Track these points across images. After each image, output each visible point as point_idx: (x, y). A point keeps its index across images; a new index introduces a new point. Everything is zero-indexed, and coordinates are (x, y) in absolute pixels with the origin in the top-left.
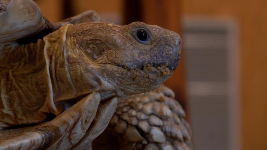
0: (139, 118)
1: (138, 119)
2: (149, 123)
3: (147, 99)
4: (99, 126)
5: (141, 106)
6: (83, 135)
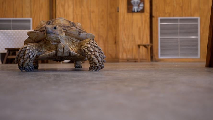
3: (85, 43)
4: (65, 49)
5: (84, 45)
6: (62, 51)
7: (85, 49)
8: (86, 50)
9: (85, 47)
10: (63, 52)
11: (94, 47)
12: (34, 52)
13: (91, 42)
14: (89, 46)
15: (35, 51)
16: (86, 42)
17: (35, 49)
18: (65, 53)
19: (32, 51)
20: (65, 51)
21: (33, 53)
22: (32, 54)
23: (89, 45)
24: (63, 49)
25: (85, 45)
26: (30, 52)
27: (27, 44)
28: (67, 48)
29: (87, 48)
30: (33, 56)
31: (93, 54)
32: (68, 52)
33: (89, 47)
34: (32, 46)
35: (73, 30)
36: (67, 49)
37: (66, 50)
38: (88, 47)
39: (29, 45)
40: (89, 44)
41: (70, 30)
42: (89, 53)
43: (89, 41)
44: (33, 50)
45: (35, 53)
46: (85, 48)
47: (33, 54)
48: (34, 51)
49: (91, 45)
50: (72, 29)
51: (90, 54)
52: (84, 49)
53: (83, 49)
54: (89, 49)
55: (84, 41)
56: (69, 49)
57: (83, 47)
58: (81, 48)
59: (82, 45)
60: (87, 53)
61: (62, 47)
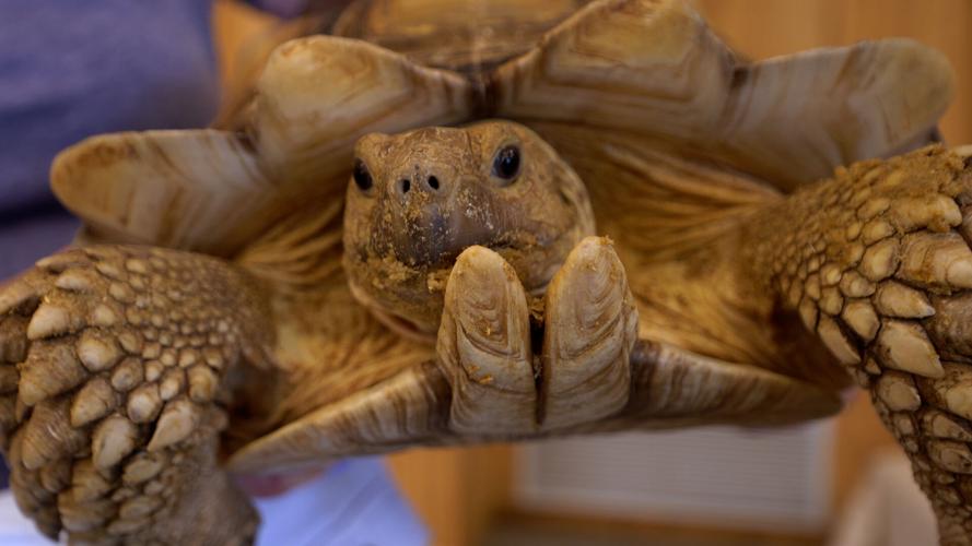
0: (846, 293)
1: (842, 295)
2: (875, 307)
3: (879, 228)
4: (562, 336)
5: (856, 253)
6: (523, 366)
7: (882, 316)
9: (884, 281)
10: (541, 382)
12: (152, 373)
15: (168, 359)
16: (879, 205)
17: (159, 330)
18: (568, 393)
19: (119, 362)
20: (563, 374)
21: (143, 383)
22: (125, 395)
24: (537, 334)
25: (878, 263)
26: (88, 374)
27: (44, 262)
28: (592, 312)
30: (146, 430)
32: (608, 369)
33: (959, 292)
34: (118, 291)
35: (648, 21)
36: (602, 325)
37: (589, 347)
38: (942, 291)
39: (69, 279)
40: (959, 229)
41: (604, 40)
42: (969, 396)
43: (942, 191)
44: (129, 342)
45: (170, 387)
46: (871, 299)
47: (142, 403)
48: (149, 352)
50: (619, 18)
52: (861, 318)
53: (839, 320)
54: (955, 325)
55: (853, 194)
56: (626, 320)
57: (838, 279)
58: (804, 292)
59: (823, 259)
60: (918, 397)
61: (509, 316)
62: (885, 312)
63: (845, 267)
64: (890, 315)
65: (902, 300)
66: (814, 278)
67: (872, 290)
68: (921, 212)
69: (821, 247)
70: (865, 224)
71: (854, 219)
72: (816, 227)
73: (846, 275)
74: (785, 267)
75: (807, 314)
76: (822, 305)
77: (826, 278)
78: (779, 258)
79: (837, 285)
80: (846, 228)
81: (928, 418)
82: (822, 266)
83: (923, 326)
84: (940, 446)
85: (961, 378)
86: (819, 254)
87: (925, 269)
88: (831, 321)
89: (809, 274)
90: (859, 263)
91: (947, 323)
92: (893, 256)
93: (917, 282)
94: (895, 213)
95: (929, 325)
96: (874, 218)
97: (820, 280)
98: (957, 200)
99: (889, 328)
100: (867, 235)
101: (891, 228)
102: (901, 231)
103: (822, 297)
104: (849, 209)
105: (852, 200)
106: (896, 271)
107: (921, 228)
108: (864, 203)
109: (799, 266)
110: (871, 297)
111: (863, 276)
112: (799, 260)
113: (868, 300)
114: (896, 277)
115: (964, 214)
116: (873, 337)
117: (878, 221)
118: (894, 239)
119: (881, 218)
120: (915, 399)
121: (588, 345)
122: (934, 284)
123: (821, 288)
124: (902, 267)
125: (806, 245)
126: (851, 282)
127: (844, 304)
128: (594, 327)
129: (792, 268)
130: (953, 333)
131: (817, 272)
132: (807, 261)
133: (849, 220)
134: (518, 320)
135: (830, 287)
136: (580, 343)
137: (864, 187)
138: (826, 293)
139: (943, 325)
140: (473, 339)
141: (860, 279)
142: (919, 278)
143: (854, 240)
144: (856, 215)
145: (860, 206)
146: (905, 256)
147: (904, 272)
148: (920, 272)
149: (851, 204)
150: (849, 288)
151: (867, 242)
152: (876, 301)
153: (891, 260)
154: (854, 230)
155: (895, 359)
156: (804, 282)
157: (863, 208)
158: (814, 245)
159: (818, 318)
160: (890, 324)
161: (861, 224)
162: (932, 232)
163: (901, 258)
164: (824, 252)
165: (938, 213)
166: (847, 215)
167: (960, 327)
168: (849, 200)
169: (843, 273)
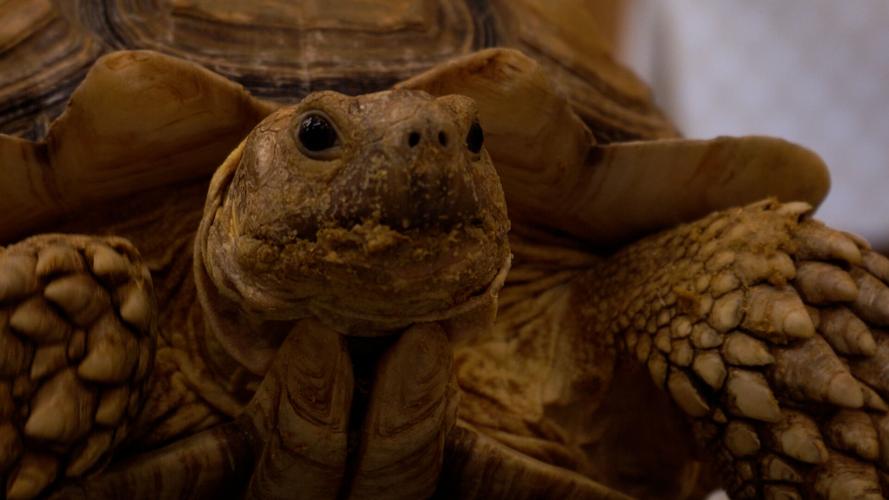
0: (697, 344)
1: (693, 346)
2: (722, 356)
3: (726, 281)
4: (384, 411)
5: (705, 304)
7: (730, 365)
8: (750, 392)
9: (730, 331)
11: (867, 341)
13: (815, 257)
14: (794, 315)
16: (726, 257)
23: (798, 302)
25: (725, 313)
29: (762, 355)
31: (852, 454)
33: (794, 341)
36: (424, 405)
38: (780, 341)
40: (794, 282)
42: (800, 438)
43: (781, 248)
46: (719, 349)
49: (824, 304)
51: (810, 457)
54: (790, 372)
55: (700, 247)
56: (448, 403)
57: (689, 331)
58: (653, 346)
59: (674, 312)
60: (758, 441)
61: (335, 387)
62: (732, 361)
63: (695, 319)
64: (736, 363)
65: (746, 349)
66: (665, 331)
67: (720, 341)
68: (762, 266)
69: (671, 299)
70: (713, 276)
71: (703, 271)
72: (664, 280)
73: (696, 327)
74: (632, 321)
75: (657, 367)
76: (672, 357)
77: (677, 331)
78: (625, 313)
79: (688, 337)
80: (695, 280)
81: (766, 462)
82: (673, 319)
83: (764, 373)
84: (774, 489)
85: (794, 420)
86: (669, 307)
87: (766, 320)
88: (682, 373)
89: (660, 327)
90: (708, 315)
91: (783, 370)
92: (738, 307)
93: (759, 332)
94: (740, 267)
95: (768, 373)
96: (722, 270)
97: (671, 332)
98: (793, 257)
99: (734, 376)
100: (715, 287)
101: (737, 281)
102: (746, 284)
103: (673, 349)
104: (697, 262)
105: (700, 252)
106: (742, 322)
107: (763, 281)
108: (712, 256)
109: (648, 320)
110: (720, 347)
111: (712, 327)
112: (648, 314)
113: (716, 351)
114: (741, 328)
115: (797, 267)
116: (720, 385)
117: (724, 274)
118: (740, 291)
119: (728, 272)
120: (756, 443)
121: (408, 424)
122: (774, 334)
123: (673, 340)
124: (747, 318)
125: (656, 298)
126: (701, 333)
127: (695, 355)
128: (417, 406)
129: (642, 322)
130: (788, 379)
131: (668, 325)
132: (657, 314)
133: (699, 273)
134: (343, 391)
135: (680, 339)
136: (400, 420)
137: (710, 240)
138: (677, 345)
139: (781, 373)
140: (296, 405)
141: (709, 330)
142: (760, 328)
143: (703, 293)
144: (705, 268)
145: (707, 260)
146: (749, 307)
147: (749, 323)
148: (762, 323)
149: (699, 257)
150: (699, 339)
151: (715, 294)
152: (724, 351)
153: (736, 311)
154: (703, 282)
155: (741, 408)
156: (653, 336)
157: (711, 262)
158: (664, 297)
159: (669, 372)
160: (736, 372)
161: (709, 276)
162: (771, 285)
163: (746, 309)
164: (675, 305)
165: (776, 268)
166: (696, 268)
167: (794, 374)
168: (697, 253)
169: (693, 325)
